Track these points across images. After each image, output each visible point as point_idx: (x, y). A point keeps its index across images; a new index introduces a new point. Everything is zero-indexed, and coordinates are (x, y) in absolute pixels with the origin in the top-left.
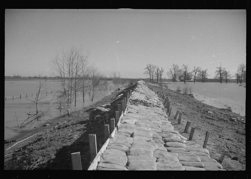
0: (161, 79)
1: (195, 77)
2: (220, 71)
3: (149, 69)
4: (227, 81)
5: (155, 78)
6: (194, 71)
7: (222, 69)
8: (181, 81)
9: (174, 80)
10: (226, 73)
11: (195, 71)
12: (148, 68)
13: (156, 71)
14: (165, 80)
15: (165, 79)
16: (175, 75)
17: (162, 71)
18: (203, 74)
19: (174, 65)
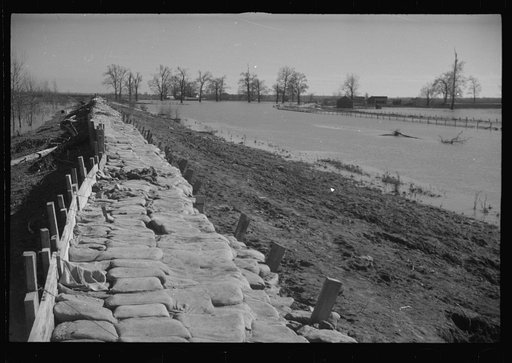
0: (136, 95)
1: (201, 91)
2: (247, 80)
3: (113, 75)
4: (261, 98)
5: (125, 92)
6: (199, 80)
7: (251, 77)
8: (177, 98)
9: (162, 97)
10: (257, 84)
11: (202, 80)
12: (110, 73)
13: (126, 79)
14: (146, 97)
15: (146, 95)
16: (164, 86)
17: (140, 80)
18: (218, 85)
19: (161, 68)
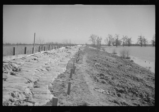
0: (100, 45)
1: (124, 43)
2: (141, 38)
3: (92, 38)
4: (145, 45)
5: (96, 44)
6: (123, 39)
7: (142, 37)
8: (114, 45)
9: (109, 45)
10: (145, 40)
12: (91, 37)
13: (97, 39)
15: (103, 44)
16: (110, 41)
17: (101, 39)
18: (129, 40)
19: (109, 35)
